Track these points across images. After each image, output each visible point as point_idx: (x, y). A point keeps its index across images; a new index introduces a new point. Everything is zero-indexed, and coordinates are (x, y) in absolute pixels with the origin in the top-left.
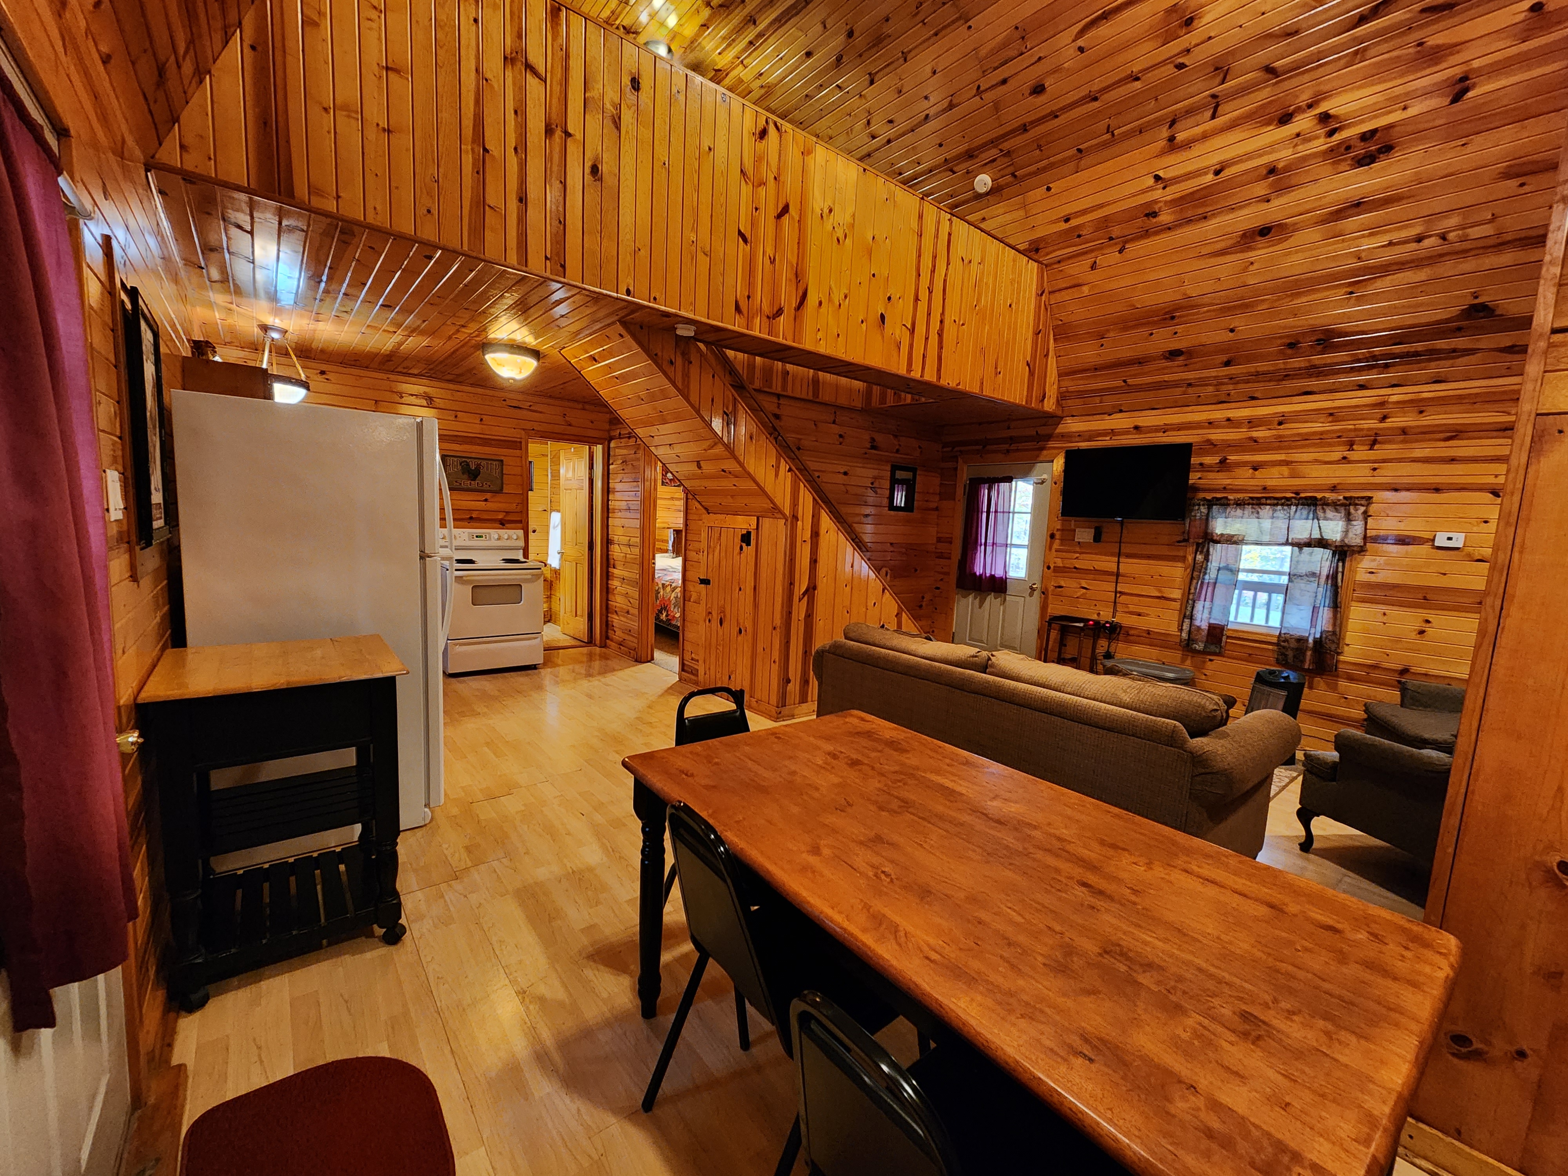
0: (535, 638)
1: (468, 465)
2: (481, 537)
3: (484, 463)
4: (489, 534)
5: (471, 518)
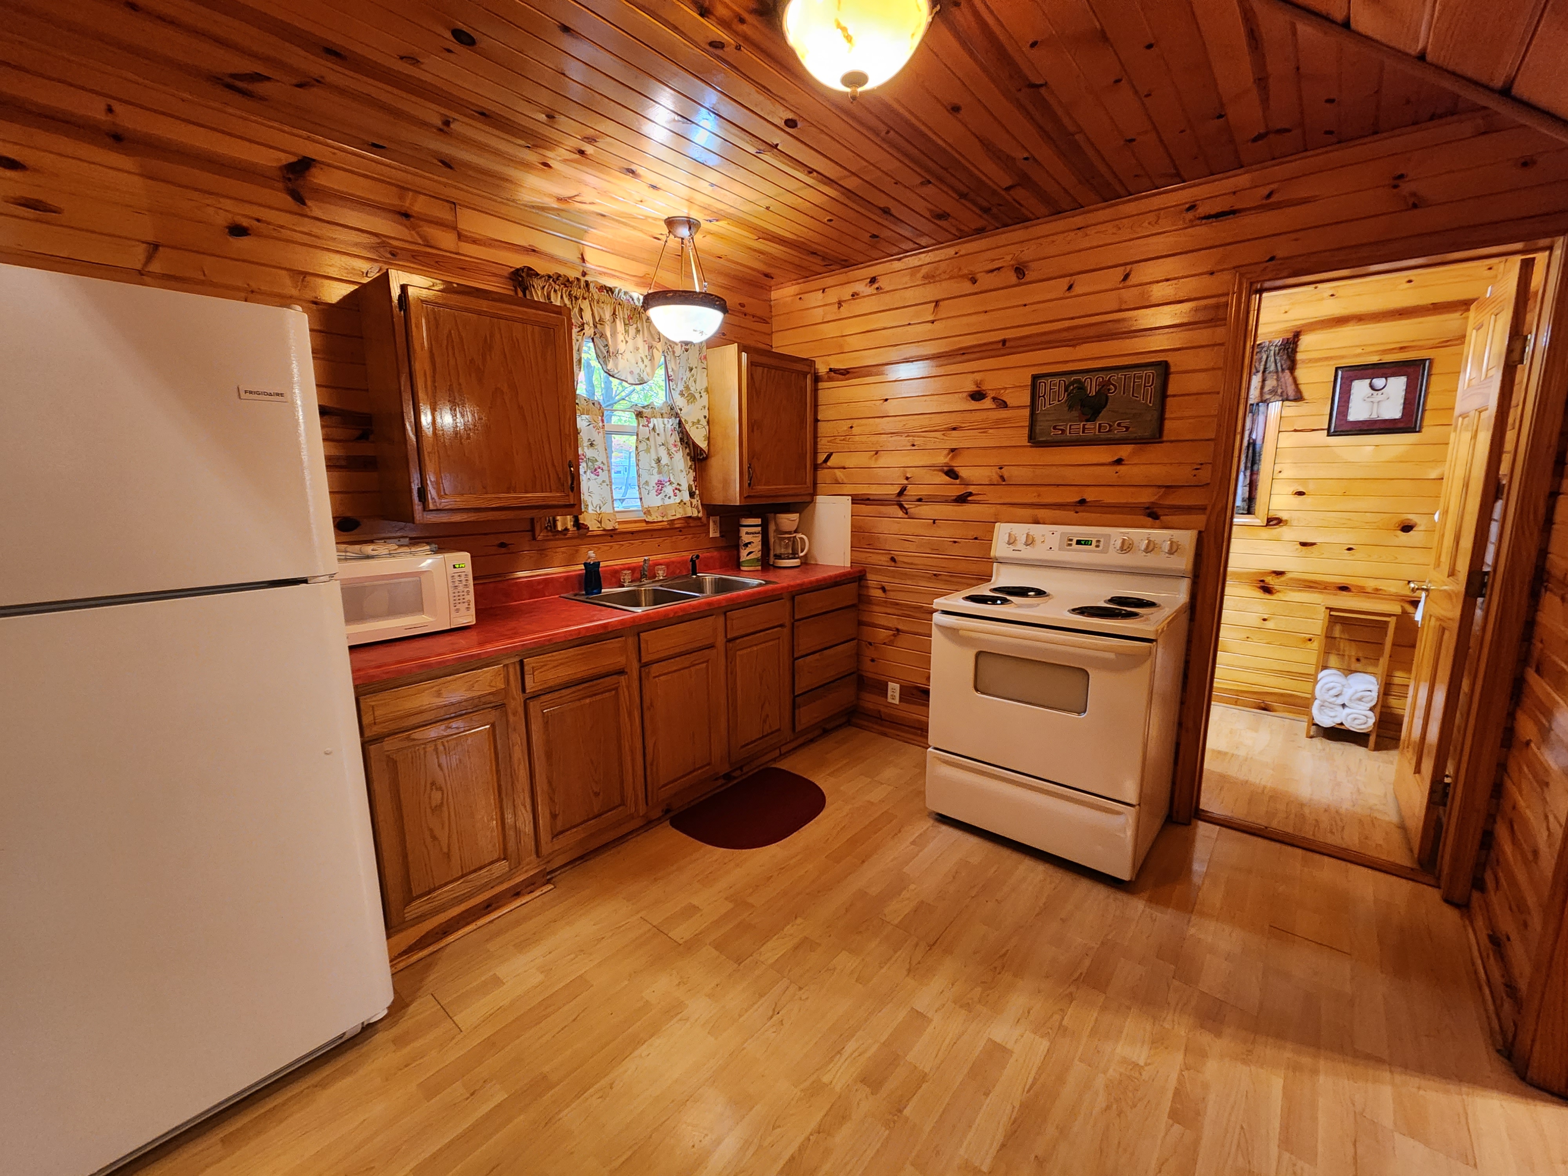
0: (1118, 813)
1: (1081, 387)
2: (1087, 543)
3: (1116, 377)
4: (1109, 536)
5: (1083, 502)
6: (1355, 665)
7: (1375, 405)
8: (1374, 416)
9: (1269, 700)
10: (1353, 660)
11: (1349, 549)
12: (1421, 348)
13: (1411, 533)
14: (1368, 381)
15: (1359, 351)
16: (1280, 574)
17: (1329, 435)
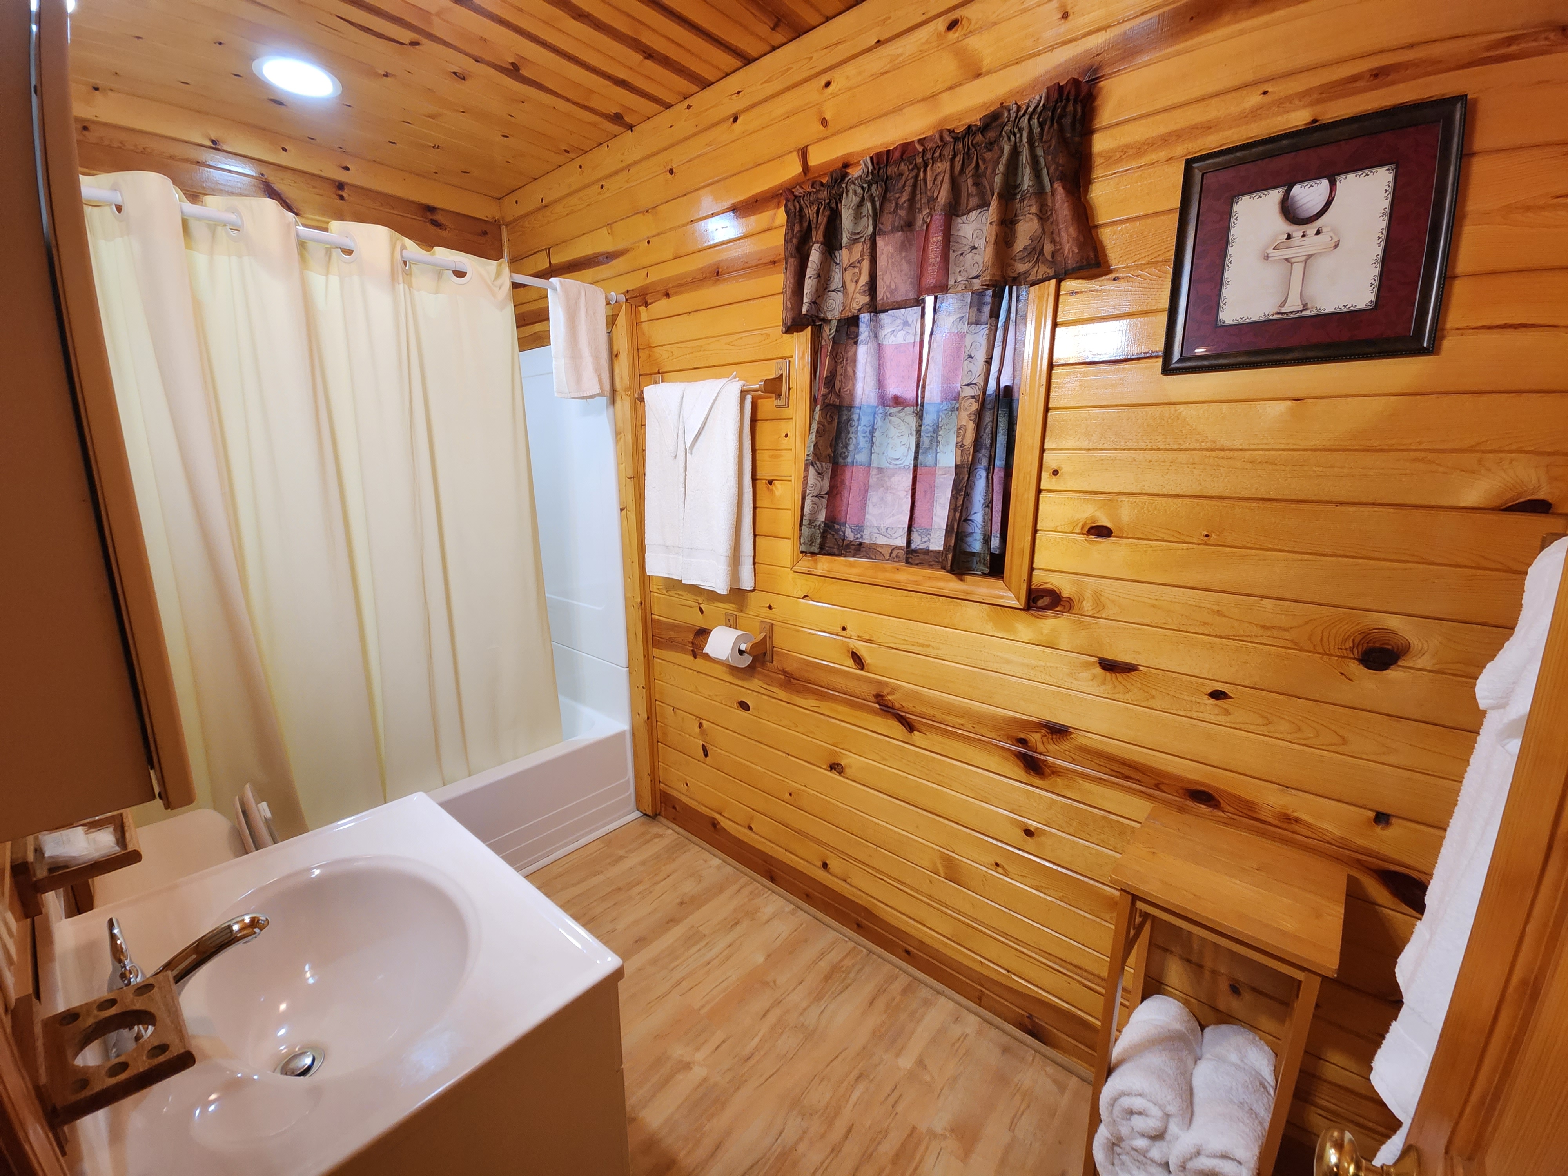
6: (1227, 1002)
7: (1298, 269)
8: (1293, 305)
9: (1044, 1020)
10: (1224, 985)
11: (1217, 695)
12: (1435, 67)
13: (1392, 674)
14: (1275, 196)
15: (1254, 99)
16: (1058, 731)
17: (1167, 370)
